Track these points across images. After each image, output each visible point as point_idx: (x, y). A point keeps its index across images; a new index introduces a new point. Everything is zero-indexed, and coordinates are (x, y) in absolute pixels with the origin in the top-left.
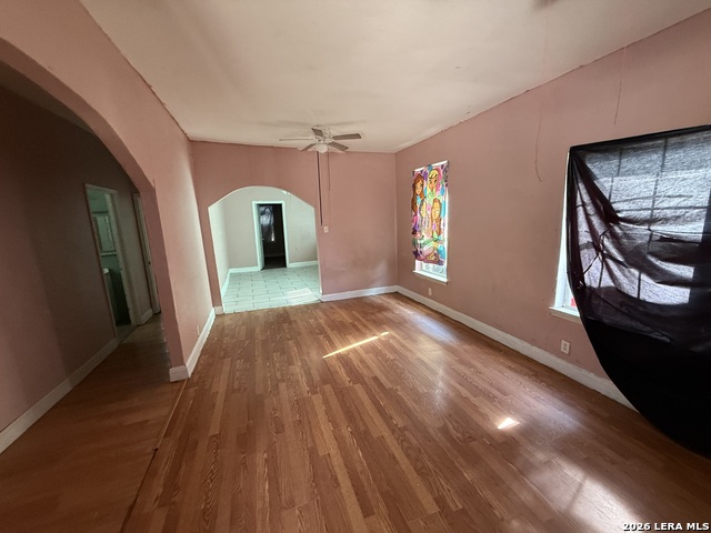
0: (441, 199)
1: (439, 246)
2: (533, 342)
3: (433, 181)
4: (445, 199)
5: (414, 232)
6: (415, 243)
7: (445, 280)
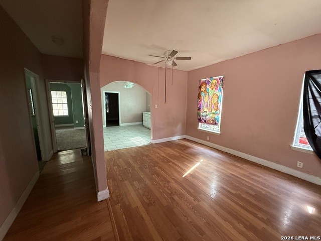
0: (219, 94)
1: (216, 116)
2: (278, 162)
3: (213, 85)
4: (221, 94)
5: (199, 109)
6: (199, 115)
7: (219, 133)
